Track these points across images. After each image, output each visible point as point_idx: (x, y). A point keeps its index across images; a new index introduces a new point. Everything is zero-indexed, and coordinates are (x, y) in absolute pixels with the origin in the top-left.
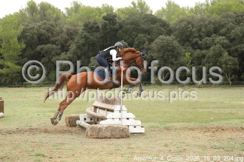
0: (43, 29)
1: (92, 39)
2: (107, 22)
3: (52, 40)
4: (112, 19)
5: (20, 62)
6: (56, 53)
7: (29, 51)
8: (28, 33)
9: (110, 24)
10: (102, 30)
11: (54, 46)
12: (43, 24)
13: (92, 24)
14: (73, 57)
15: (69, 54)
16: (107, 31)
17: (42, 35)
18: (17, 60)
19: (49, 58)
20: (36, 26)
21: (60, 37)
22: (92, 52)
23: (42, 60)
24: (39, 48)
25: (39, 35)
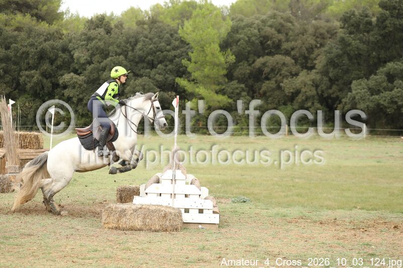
0: (271, 26)
1: (356, 46)
2: (388, 12)
3: (285, 47)
4: (398, 8)
5: (224, 89)
6: (291, 73)
7: (242, 67)
8: (241, 34)
9: (392, 16)
10: (377, 28)
11: (288, 60)
12: (271, 17)
13: (358, 16)
14: (322, 80)
15: (313, 75)
16: (387, 31)
17: (266, 38)
18: (219, 84)
19: (276, 81)
20: (257, 22)
21: (299, 42)
22: (356, 70)
23: (264, 84)
24: (260, 61)
25: (261, 39)
